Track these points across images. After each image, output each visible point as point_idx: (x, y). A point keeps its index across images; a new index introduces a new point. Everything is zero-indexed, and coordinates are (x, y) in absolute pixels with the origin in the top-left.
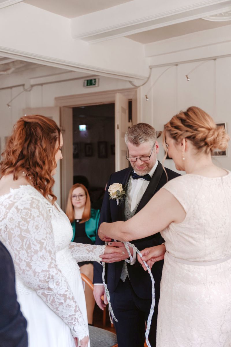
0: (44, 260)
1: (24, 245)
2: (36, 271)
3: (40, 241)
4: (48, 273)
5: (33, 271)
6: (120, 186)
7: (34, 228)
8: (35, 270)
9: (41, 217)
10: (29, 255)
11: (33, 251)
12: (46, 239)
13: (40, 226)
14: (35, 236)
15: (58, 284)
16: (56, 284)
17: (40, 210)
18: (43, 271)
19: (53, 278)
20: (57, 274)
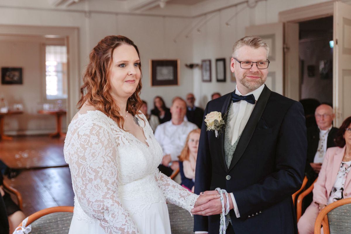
0: (98, 190)
1: (80, 172)
2: (90, 200)
3: (95, 169)
4: (102, 204)
5: (87, 199)
6: (219, 114)
7: (90, 155)
8: (89, 198)
9: (100, 144)
10: (84, 183)
11: (88, 179)
12: (102, 168)
13: (97, 153)
14: (90, 164)
15: (114, 216)
16: (112, 217)
17: (100, 137)
18: (96, 201)
19: (107, 210)
20: (112, 205)
